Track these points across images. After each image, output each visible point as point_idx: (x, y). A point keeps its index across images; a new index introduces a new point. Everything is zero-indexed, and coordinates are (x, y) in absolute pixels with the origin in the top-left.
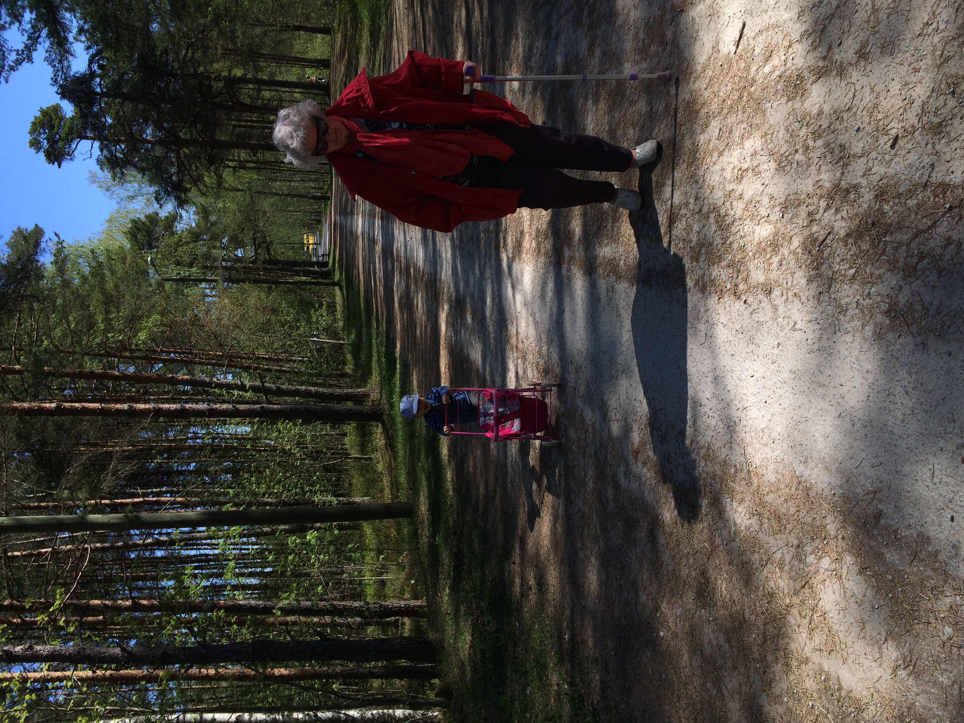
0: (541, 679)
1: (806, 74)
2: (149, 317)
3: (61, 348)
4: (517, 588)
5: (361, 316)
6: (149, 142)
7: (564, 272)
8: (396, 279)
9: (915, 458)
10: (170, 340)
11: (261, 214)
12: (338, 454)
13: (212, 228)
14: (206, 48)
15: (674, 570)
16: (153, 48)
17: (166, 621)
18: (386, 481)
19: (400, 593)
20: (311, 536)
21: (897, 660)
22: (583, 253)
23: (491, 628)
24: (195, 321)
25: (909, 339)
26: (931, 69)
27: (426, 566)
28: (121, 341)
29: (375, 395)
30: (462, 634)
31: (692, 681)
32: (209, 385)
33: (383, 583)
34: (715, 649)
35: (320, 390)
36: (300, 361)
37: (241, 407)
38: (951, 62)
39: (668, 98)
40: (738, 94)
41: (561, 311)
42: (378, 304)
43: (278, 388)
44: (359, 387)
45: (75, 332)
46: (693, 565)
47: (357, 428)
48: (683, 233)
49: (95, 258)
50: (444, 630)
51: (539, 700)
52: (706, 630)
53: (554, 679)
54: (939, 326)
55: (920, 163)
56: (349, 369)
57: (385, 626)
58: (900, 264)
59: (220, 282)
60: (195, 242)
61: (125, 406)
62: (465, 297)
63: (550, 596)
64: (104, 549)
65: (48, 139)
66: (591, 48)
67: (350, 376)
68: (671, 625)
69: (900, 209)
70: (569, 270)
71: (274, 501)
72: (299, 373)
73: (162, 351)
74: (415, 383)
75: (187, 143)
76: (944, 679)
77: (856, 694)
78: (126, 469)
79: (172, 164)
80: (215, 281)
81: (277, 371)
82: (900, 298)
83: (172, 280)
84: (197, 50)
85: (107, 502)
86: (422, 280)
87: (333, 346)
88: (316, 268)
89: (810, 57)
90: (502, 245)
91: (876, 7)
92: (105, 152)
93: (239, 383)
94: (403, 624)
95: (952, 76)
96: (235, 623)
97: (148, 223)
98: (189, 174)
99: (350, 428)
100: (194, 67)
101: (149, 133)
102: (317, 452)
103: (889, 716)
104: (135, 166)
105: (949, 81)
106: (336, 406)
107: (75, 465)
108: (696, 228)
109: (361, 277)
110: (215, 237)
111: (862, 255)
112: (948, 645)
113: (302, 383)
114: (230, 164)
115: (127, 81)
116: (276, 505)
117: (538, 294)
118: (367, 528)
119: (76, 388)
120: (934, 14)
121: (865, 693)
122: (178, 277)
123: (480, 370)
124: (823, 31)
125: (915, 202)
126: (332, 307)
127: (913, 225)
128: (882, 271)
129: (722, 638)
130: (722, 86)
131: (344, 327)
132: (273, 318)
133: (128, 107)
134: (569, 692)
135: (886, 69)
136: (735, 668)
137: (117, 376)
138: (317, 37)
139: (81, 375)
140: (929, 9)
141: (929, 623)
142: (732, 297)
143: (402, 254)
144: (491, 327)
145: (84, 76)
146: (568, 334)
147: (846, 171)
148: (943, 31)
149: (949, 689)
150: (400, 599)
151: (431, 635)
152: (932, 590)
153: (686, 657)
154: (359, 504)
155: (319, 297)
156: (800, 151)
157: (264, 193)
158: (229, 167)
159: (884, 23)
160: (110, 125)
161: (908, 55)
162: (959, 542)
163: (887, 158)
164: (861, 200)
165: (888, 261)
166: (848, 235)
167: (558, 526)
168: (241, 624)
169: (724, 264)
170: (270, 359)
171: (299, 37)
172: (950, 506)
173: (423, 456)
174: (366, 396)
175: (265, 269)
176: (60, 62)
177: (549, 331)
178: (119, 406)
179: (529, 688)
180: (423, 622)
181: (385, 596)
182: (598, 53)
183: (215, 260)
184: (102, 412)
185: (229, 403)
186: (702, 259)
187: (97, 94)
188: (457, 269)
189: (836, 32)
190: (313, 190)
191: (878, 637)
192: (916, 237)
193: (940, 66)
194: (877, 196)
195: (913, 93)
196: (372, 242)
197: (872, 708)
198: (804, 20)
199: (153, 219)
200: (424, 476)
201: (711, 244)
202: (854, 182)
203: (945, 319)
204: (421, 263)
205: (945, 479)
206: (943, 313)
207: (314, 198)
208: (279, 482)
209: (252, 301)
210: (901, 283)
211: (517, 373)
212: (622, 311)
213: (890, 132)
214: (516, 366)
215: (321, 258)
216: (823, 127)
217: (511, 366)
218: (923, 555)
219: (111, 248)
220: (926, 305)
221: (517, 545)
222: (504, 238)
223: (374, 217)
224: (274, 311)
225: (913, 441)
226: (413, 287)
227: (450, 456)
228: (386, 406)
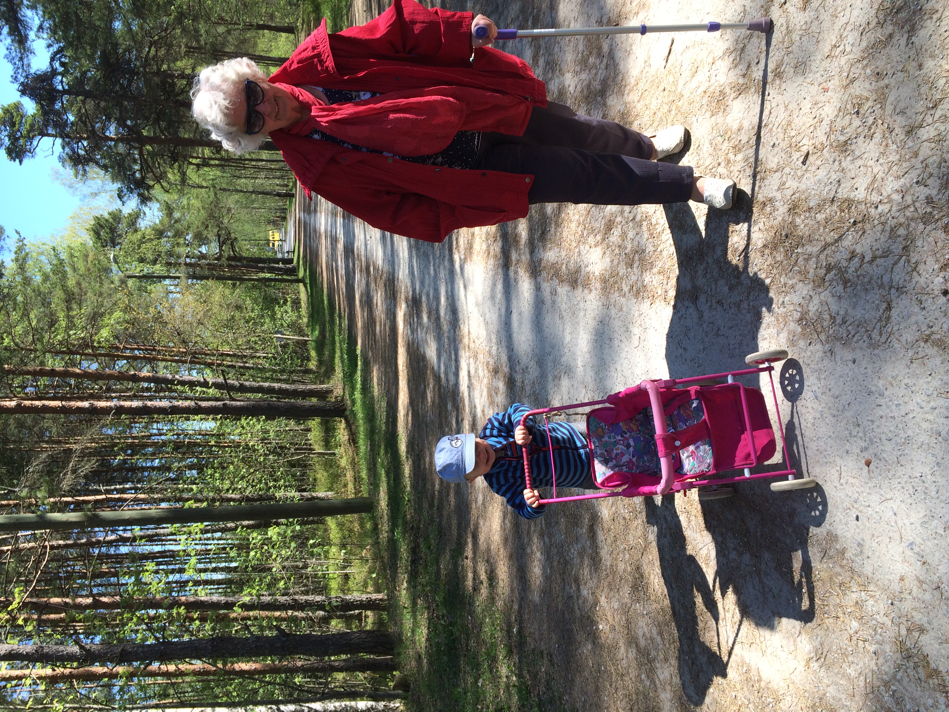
0: (491, 671)
1: (728, 90)
2: (111, 313)
3: (22, 345)
4: (469, 583)
5: (324, 314)
6: (111, 139)
7: (512, 274)
8: (357, 276)
9: (825, 460)
10: (133, 337)
11: (225, 211)
12: (301, 449)
13: (176, 225)
14: (170, 46)
15: (612, 566)
16: (116, 45)
17: (128, 618)
18: (349, 475)
19: (363, 586)
20: (273, 532)
21: (810, 653)
22: (528, 257)
23: (445, 621)
24: (158, 318)
25: (819, 346)
26: (839, 89)
27: (385, 560)
28: (83, 338)
29: (338, 391)
30: (419, 627)
31: (628, 673)
32: (172, 382)
33: (346, 577)
34: (649, 641)
35: (284, 386)
36: (264, 357)
37: (204, 404)
38: (856, 84)
39: (604, 109)
40: (667, 107)
41: (509, 312)
42: (341, 300)
43: (241, 385)
44: (322, 383)
45: (36, 330)
46: (629, 560)
47: (321, 424)
48: (619, 240)
49: (56, 255)
50: (402, 624)
51: (490, 691)
52: (640, 624)
53: (504, 671)
54: (845, 335)
55: (828, 179)
56: (312, 365)
57: (348, 620)
58: (811, 276)
59: (184, 279)
60: (158, 239)
61: (86, 404)
62: (421, 297)
63: (500, 591)
64: (67, 546)
65: (9, 136)
66: (535, 58)
67: (314, 373)
68: (609, 618)
69: (811, 223)
70: (516, 273)
71: (238, 496)
72: (263, 370)
73: (125, 348)
74: (375, 380)
75: (150, 140)
76: (852, 672)
77: (774, 685)
78: (87, 467)
79: (135, 161)
80: (179, 278)
81: (240, 367)
82: (811, 308)
83: (135, 277)
84: (161, 48)
85: (69, 499)
86: (381, 278)
87: (298, 342)
88: (281, 265)
89: (732, 73)
90: (454, 247)
91: (790, 28)
92: (67, 150)
93: (202, 380)
94: (366, 617)
95: (857, 97)
96: (197, 618)
97: (111, 220)
98: (152, 172)
99: (314, 423)
100: (157, 65)
101: (112, 131)
102: (281, 448)
103: (803, 706)
104: (97, 163)
105: (854, 101)
106: (300, 402)
107: (34, 464)
108: (631, 235)
109: (325, 274)
110: (178, 234)
111: (777, 265)
112: (854, 638)
113: (266, 380)
114: (194, 161)
115: (90, 79)
116: (240, 501)
117: (488, 294)
118: (331, 522)
119: (37, 386)
120: (841, 37)
121: (782, 684)
122: (141, 274)
123: (436, 368)
124: (743, 49)
125: (824, 216)
126: (296, 303)
127: (822, 238)
128: (794, 281)
129: (655, 631)
130: (653, 99)
131: (308, 323)
132: (237, 314)
133: (90, 104)
134: (517, 684)
135: (798, 88)
136: (666, 660)
137: (78, 374)
138: (281, 36)
139: (42, 373)
140: (836, 31)
141: (838, 617)
142: (663, 302)
143: (363, 253)
144: (445, 327)
145: (45, 74)
146: (515, 335)
147: (763, 185)
148: (849, 53)
149: (856, 681)
150: (363, 592)
151: (392, 629)
152: (840, 586)
153: (623, 650)
154: (322, 499)
155: (283, 293)
156: (723, 164)
157: (229, 190)
158: (191, 163)
159: (797, 44)
160: (72, 123)
161: (818, 75)
162: (863, 540)
163: (799, 173)
164: (776, 213)
165: (800, 272)
166: (765, 246)
167: (507, 521)
168: (203, 619)
169: (655, 270)
170: (234, 355)
171: (263, 35)
172: (856, 506)
173: (382, 452)
174: (329, 392)
175: (229, 266)
176: (21, 59)
177: (498, 332)
178: (80, 404)
179: (481, 680)
180: (385, 615)
181: (349, 590)
182: (541, 62)
183: (179, 257)
184: (63, 410)
185: (191, 399)
186: (635, 265)
187: (59, 91)
188: (413, 268)
189: (754, 50)
190: (278, 188)
191: (793, 630)
192: (825, 249)
193: (846, 87)
194: (790, 209)
195: (822, 112)
196: (334, 240)
197: (789, 698)
198: (726, 38)
199: (116, 217)
200: (383, 472)
201: (644, 251)
202: (770, 196)
203: (850, 328)
204: (380, 262)
205: (851, 480)
206: (848, 323)
207: (279, 195)
208: (243, 478)
209: (216, 298)
210: (811, 293)
211: (469, 372)
212: (564, 314)
213: (801, 149)
214: (469, 365)
215: (286, 255)
216: (743, 142)
217: (463, 365)
218: (832, 552)
219: (72, 245)
220: (833, 314)
221: (469, 540)
222: (457, 239)
223: (336, 215)
224: (238, 308)
225: (822, 444)
226: (373, 285)
227: (407, 452)
228: (349, 402)
